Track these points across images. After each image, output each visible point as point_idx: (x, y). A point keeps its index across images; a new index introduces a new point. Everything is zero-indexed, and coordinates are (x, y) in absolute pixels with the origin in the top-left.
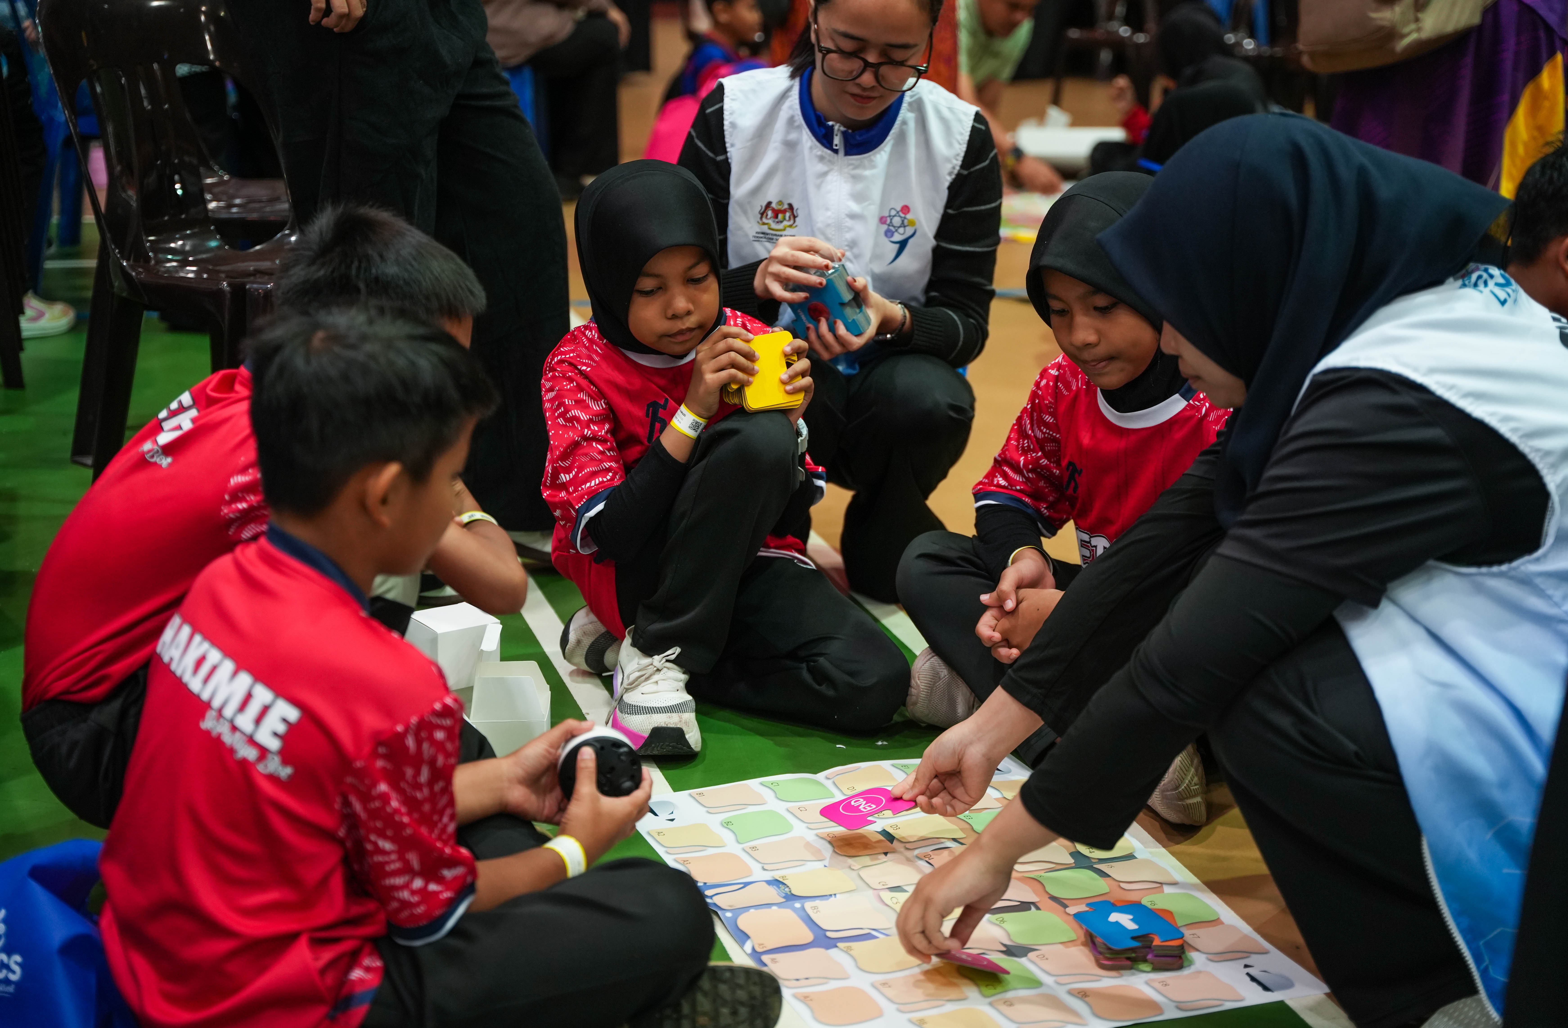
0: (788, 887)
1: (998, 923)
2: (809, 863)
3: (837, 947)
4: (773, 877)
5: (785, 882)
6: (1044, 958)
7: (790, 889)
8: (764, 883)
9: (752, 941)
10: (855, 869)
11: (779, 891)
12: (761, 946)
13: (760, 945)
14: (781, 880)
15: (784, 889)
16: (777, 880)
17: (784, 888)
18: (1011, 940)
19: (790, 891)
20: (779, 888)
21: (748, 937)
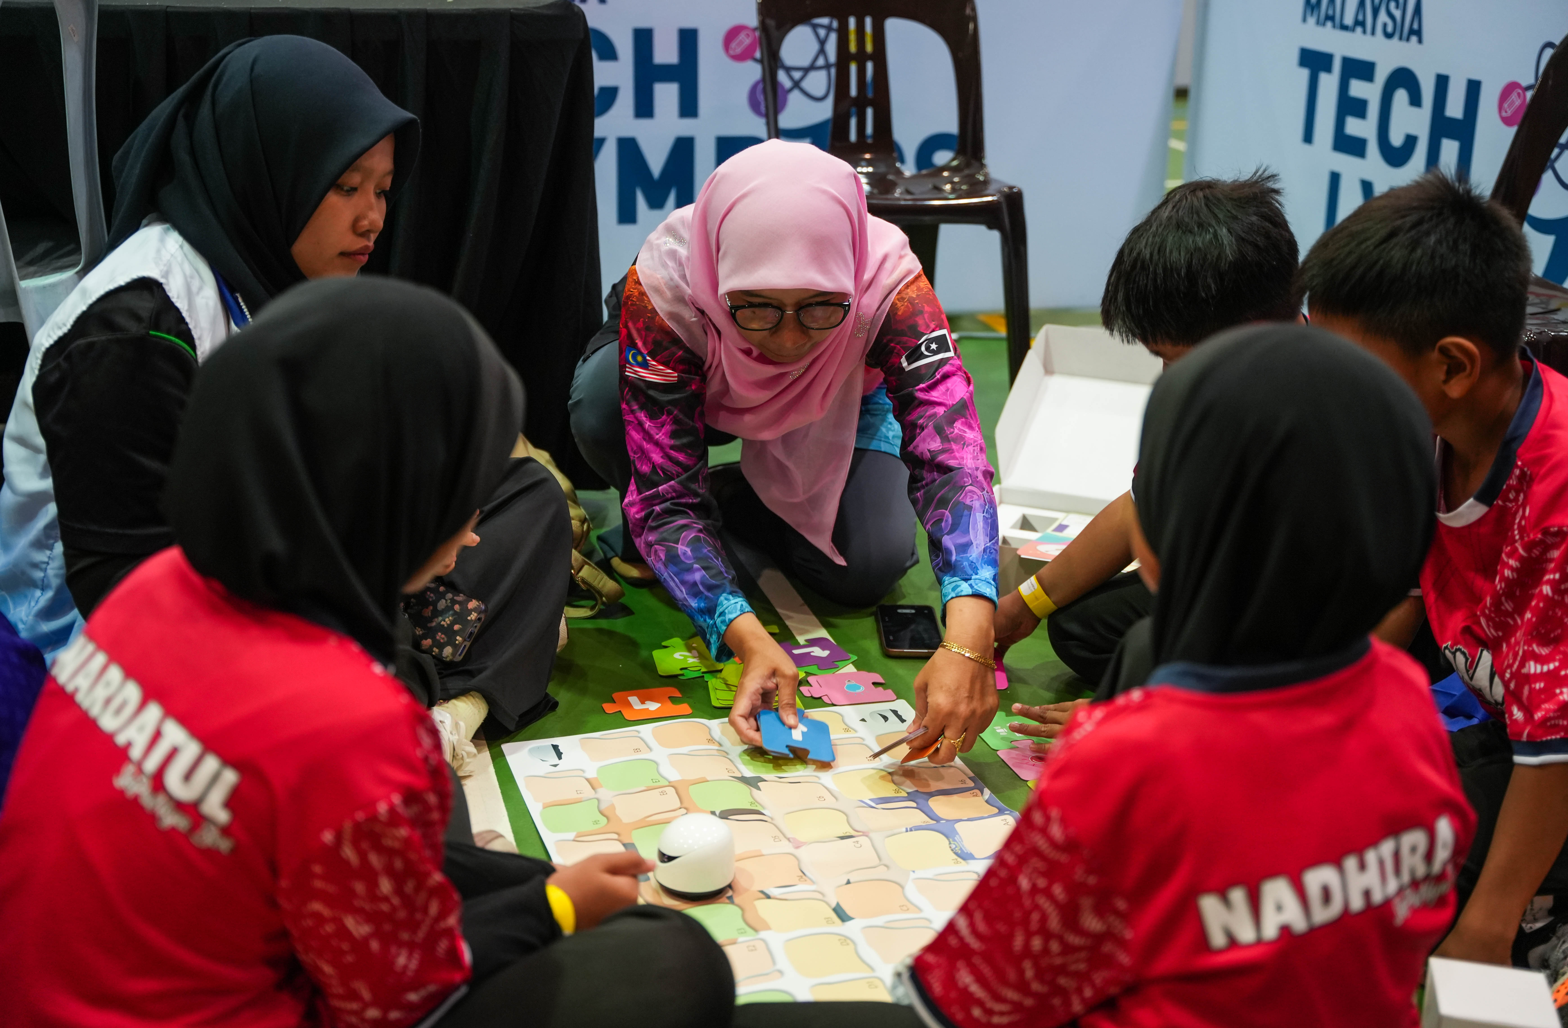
0: (952, 850)
1: (756, 804)
2: (930, 876)
3: (907, 793)
4: (967, 863)
5: (955, 857)
6: (728, 770)
7: (950, 847)
8: (976, 856)
9: (984, 799)
10: (883, 867)
11: (962, 847)
12: (975, 794)
13: (976, 796)
14: (959, 860)
15: (956, 847)
16: (964, 859)
17: (956, 849)
18: (750, 789)
19: (950, 843)
20: (961, 849)
21: (987, 801)
